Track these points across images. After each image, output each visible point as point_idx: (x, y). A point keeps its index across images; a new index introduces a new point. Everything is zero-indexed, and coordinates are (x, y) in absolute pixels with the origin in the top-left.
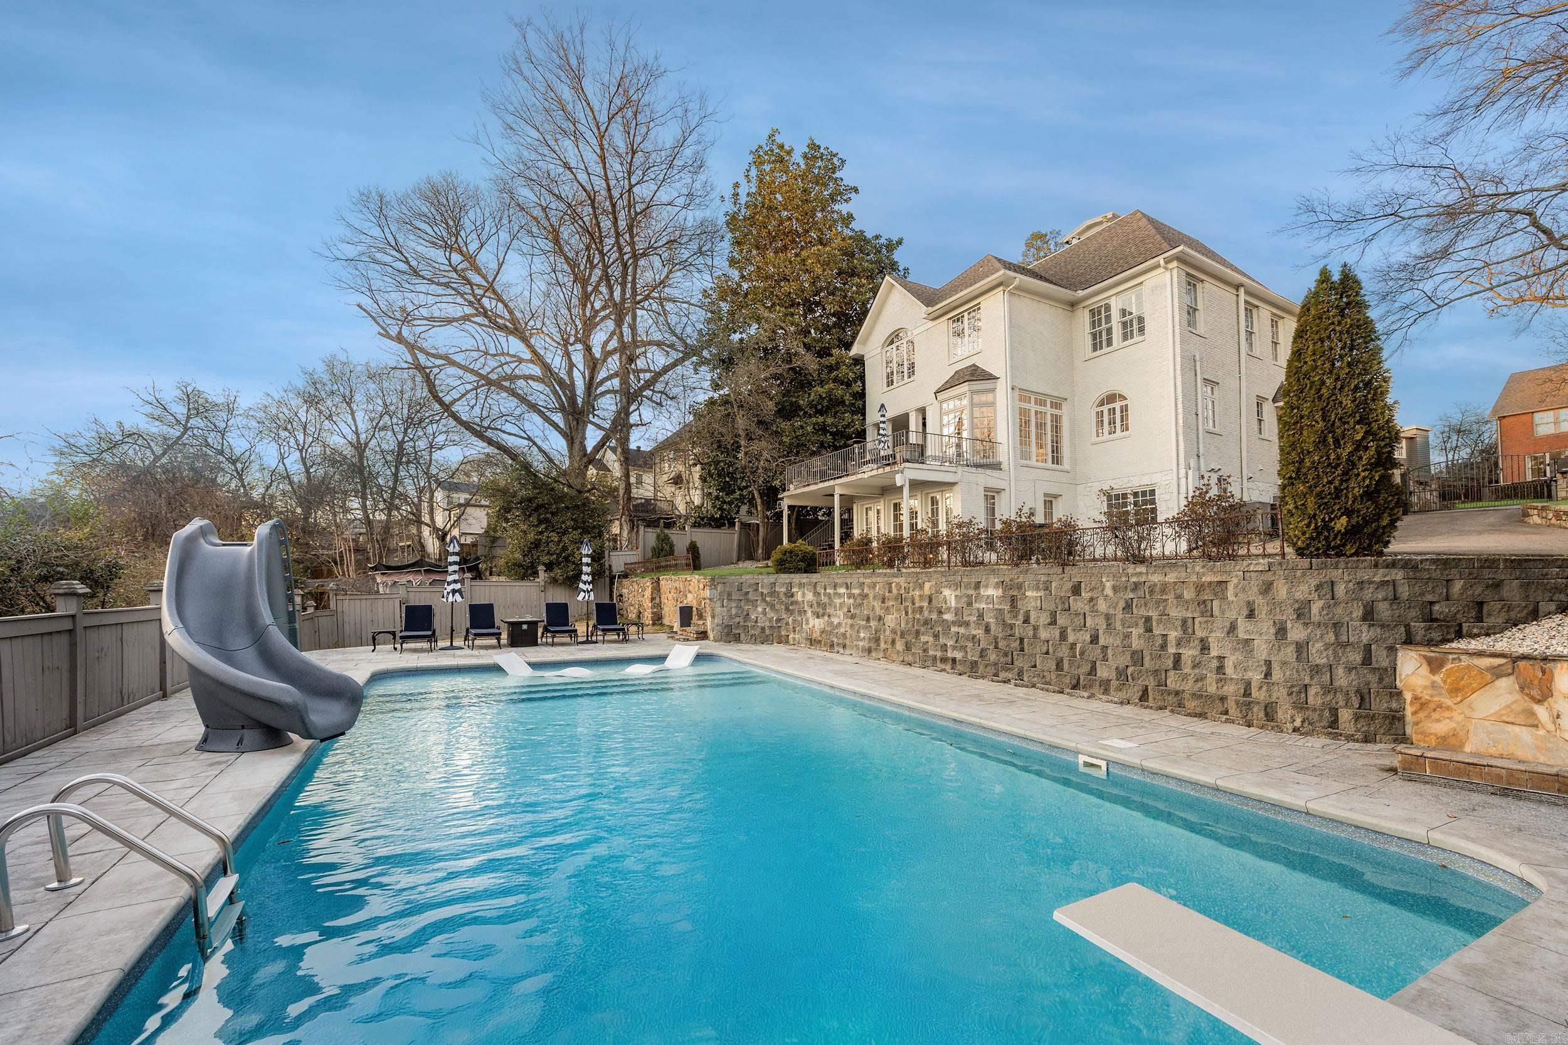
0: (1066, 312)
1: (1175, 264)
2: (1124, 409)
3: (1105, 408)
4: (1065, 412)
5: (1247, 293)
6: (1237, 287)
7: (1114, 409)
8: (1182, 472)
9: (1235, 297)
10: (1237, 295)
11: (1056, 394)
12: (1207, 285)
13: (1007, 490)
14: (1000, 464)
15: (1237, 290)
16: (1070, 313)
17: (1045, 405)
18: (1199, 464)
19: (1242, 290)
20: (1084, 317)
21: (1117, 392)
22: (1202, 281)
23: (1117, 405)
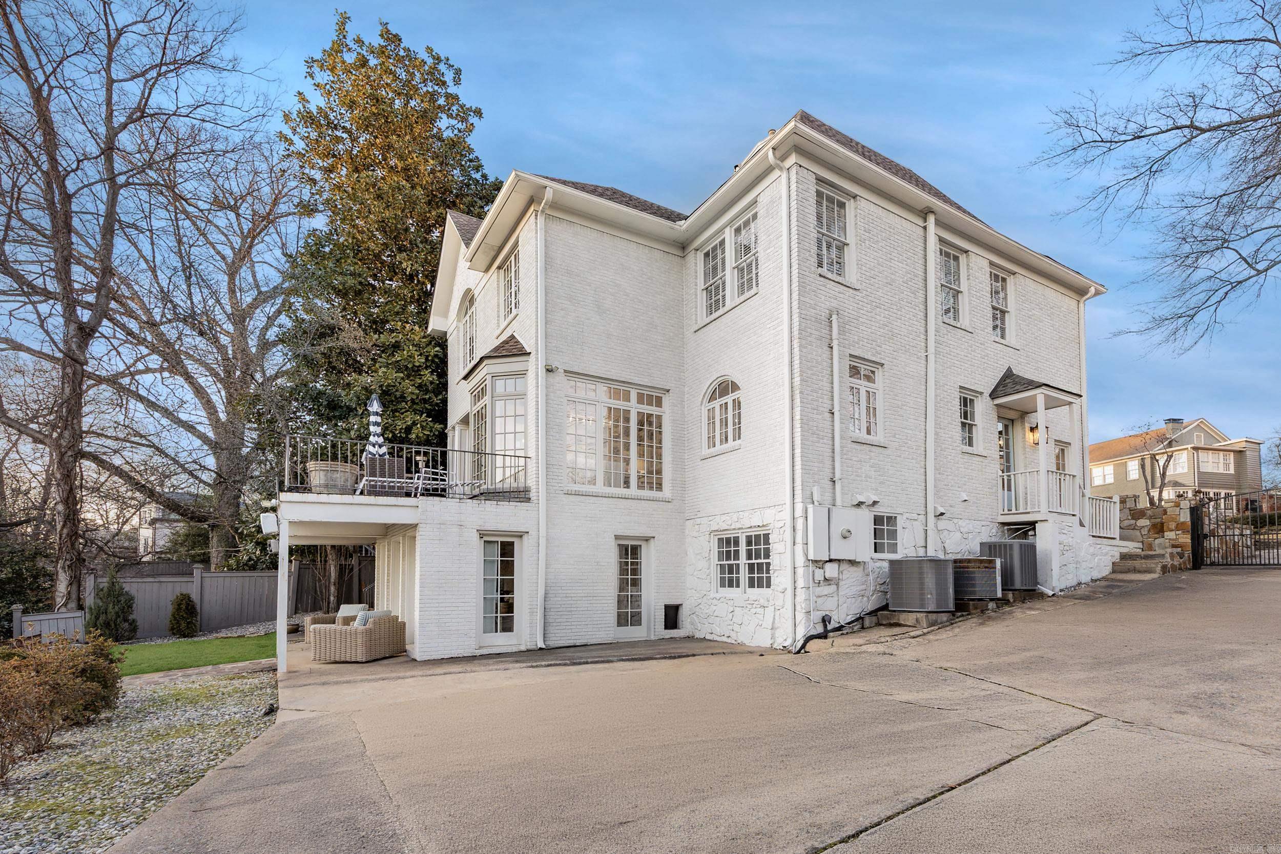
0: (670, 257)
1: (793, 159)
2: (737, 404)
3: (717, 404)
4: (667, 412)
5: (938, 223)
6: (925, 213)
7: (726, 403)
8: (799, 507)
9: (920, 231)
10: (925, 228)
11: (645, 381)
12: (862, 204)
13: (533, 533)
14: (526, 490)
15: (925, 220)
16: (678, 259)
17: (627, 399)
18: (834, 493)
19: (931, 219)
20: (696, 262)
21: (730, 379)
22: (855, 197)
23: (729, 399)
